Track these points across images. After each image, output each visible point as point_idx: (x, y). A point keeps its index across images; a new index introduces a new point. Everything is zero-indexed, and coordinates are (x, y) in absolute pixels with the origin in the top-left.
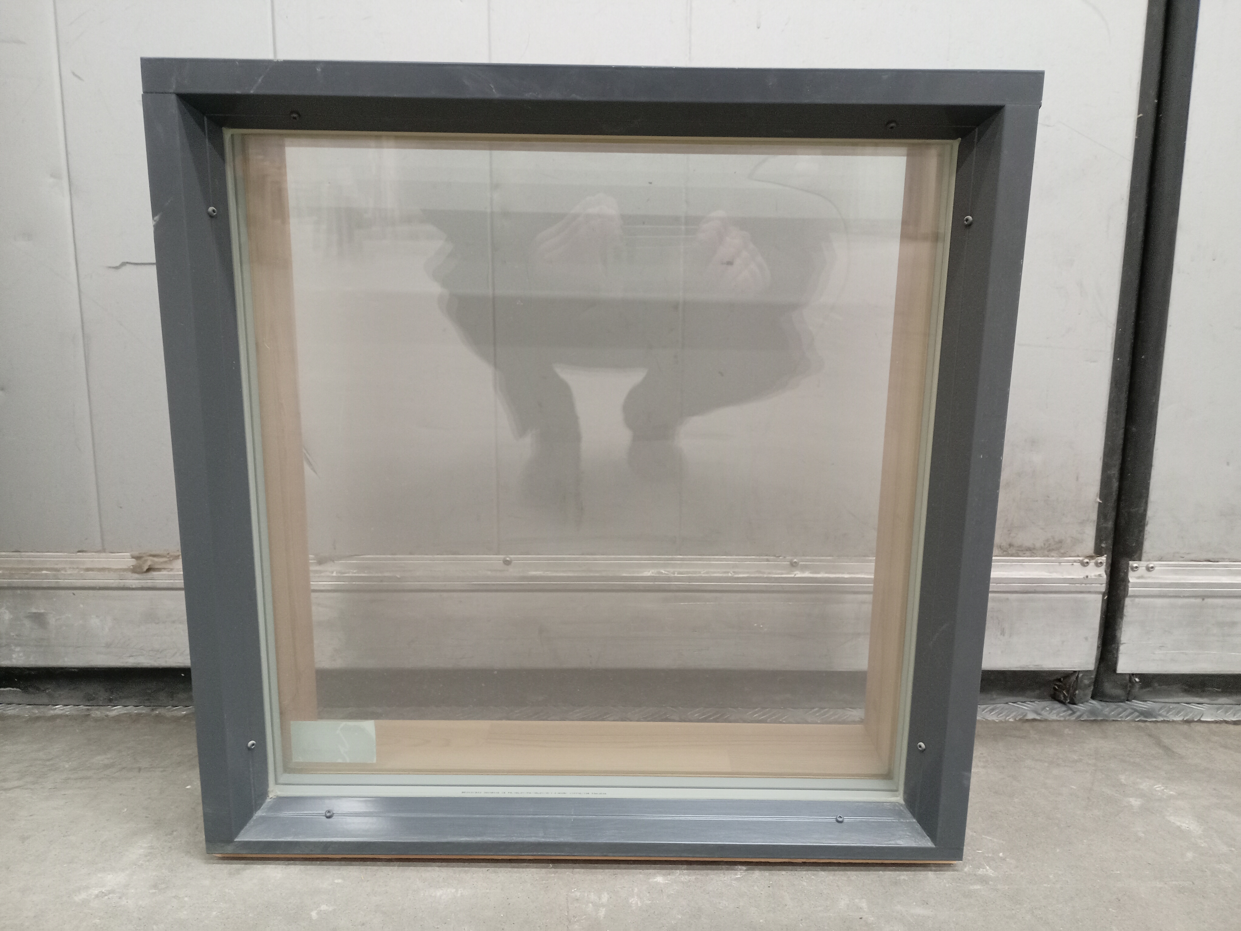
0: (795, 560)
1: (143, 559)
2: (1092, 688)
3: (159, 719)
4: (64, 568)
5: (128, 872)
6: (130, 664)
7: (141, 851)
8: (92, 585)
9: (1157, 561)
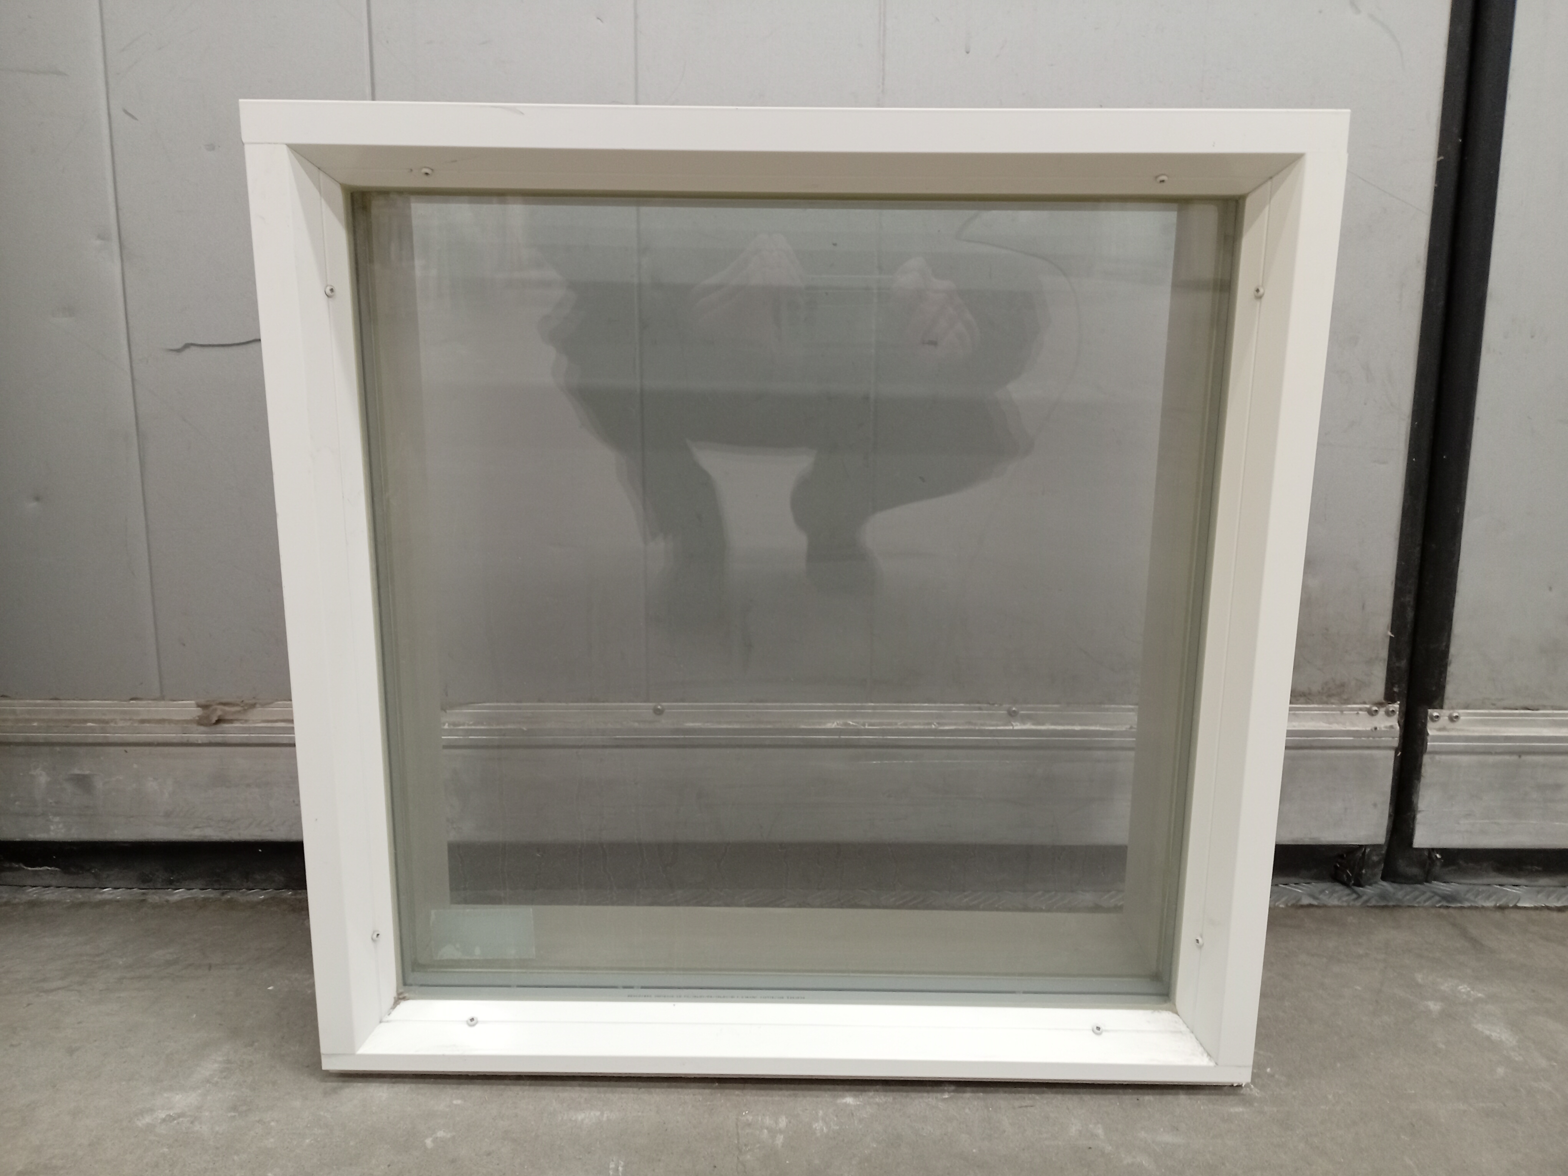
0: (1014, 709)
1: (211, 709)
2: (1383, 866)
3: (232, 905)
4: (114, 719)
5: (200, 1091)
6: (196, 838)
7: (215, 1066)
8: (149, 740)
9: (1462, 709)
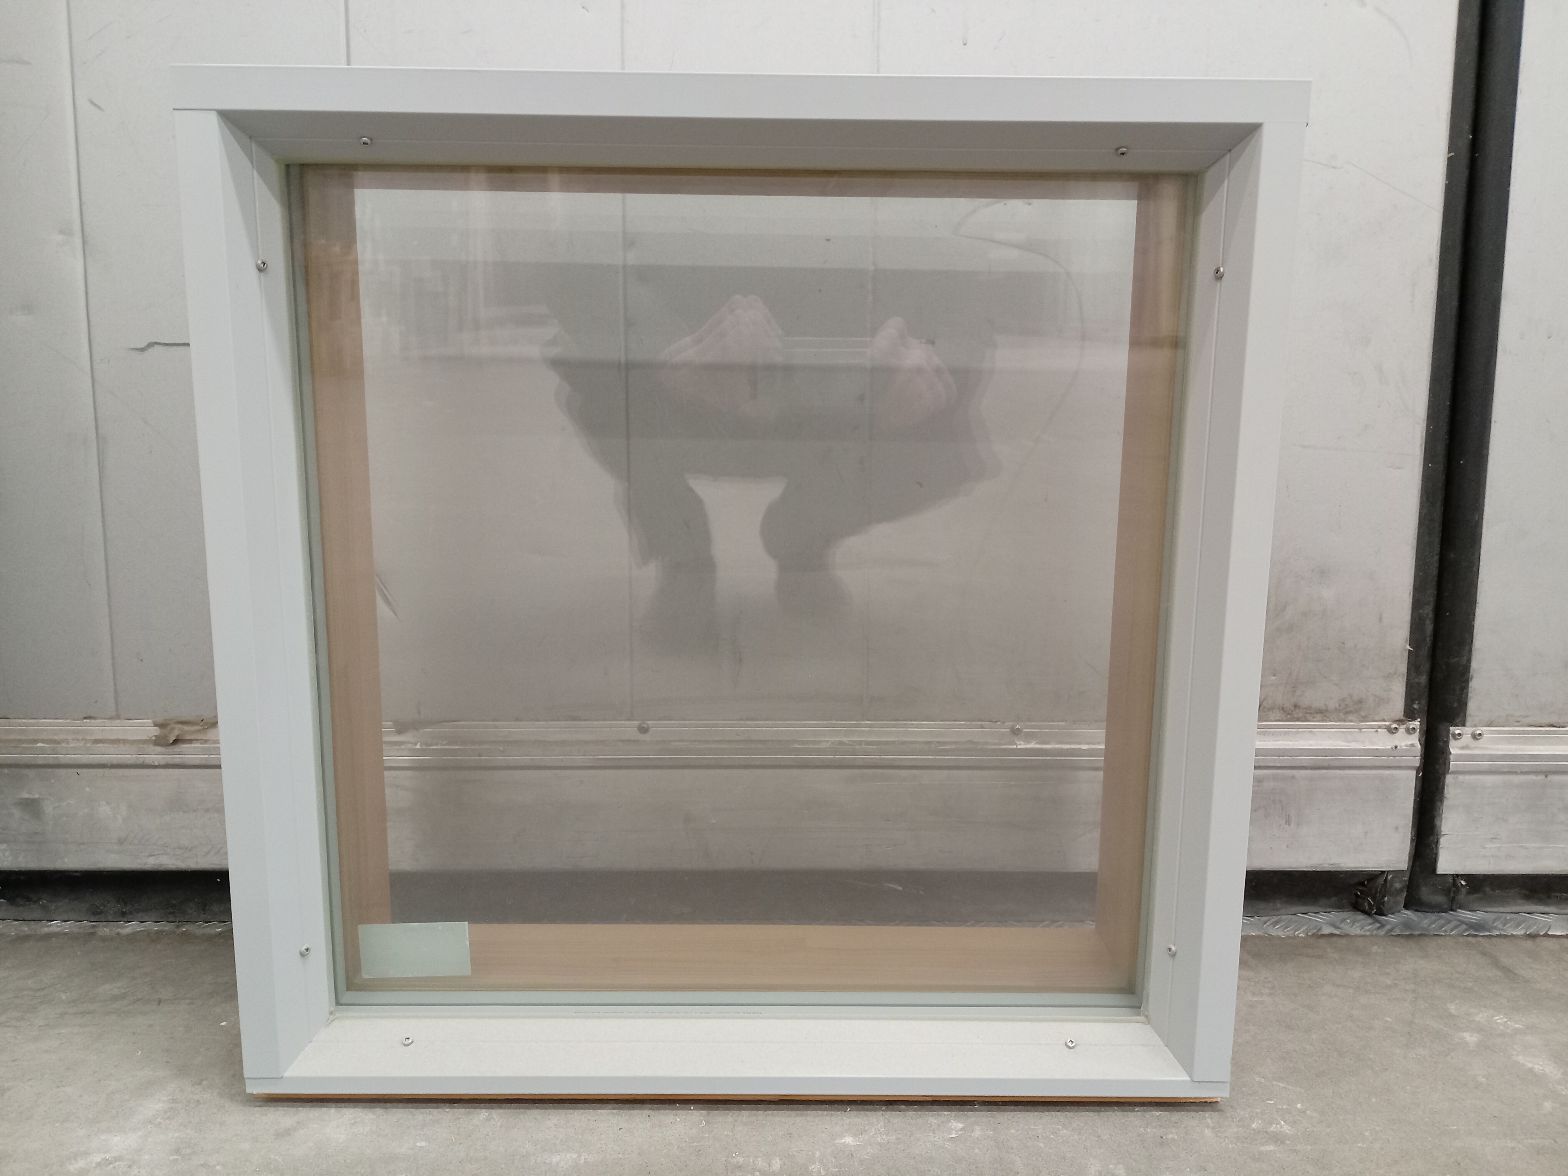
0: (1018, 726)
1: (169, 728)
2: (1405, 894)
3: (187, 938)
4: (66, 739)
5: (140, 1133)
6: (150, 866)
7: (159, 1106)
8: (102, 762)
9: (1485, 727)
